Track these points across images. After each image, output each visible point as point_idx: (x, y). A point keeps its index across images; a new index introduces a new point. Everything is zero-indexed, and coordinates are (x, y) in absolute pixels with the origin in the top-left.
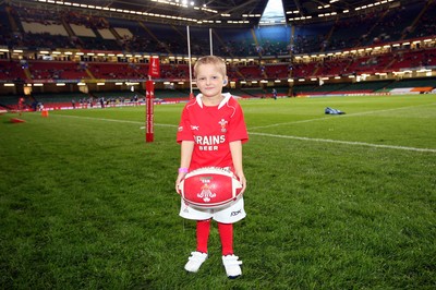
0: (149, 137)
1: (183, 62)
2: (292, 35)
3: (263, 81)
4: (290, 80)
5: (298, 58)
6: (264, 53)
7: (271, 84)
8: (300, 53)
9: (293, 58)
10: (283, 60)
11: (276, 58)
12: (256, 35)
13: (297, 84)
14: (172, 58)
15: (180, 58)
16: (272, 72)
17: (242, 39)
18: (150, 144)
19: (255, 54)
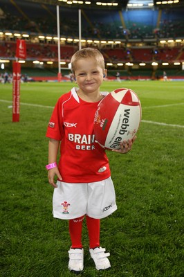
0: (16, 118)
1: (53, 42)
2: (158, 19)
3: (128, 64)
4: (155, 64)
5: (163, 42)
6: (131, 36)
7: (136, 67)
8: (166, 37)
9: (158, 42)
10: (149, 44)
11: (142, 42)
12: (124, 17)
13: (161, 68)
14: (42, 37)
15: (49, 38)
16: (137, 55)
17: (110, 21)
18: (15, 124)
19: (121, 37)
